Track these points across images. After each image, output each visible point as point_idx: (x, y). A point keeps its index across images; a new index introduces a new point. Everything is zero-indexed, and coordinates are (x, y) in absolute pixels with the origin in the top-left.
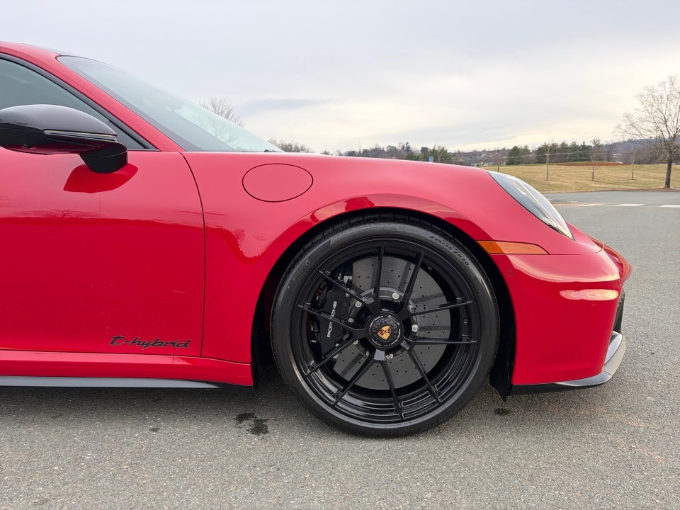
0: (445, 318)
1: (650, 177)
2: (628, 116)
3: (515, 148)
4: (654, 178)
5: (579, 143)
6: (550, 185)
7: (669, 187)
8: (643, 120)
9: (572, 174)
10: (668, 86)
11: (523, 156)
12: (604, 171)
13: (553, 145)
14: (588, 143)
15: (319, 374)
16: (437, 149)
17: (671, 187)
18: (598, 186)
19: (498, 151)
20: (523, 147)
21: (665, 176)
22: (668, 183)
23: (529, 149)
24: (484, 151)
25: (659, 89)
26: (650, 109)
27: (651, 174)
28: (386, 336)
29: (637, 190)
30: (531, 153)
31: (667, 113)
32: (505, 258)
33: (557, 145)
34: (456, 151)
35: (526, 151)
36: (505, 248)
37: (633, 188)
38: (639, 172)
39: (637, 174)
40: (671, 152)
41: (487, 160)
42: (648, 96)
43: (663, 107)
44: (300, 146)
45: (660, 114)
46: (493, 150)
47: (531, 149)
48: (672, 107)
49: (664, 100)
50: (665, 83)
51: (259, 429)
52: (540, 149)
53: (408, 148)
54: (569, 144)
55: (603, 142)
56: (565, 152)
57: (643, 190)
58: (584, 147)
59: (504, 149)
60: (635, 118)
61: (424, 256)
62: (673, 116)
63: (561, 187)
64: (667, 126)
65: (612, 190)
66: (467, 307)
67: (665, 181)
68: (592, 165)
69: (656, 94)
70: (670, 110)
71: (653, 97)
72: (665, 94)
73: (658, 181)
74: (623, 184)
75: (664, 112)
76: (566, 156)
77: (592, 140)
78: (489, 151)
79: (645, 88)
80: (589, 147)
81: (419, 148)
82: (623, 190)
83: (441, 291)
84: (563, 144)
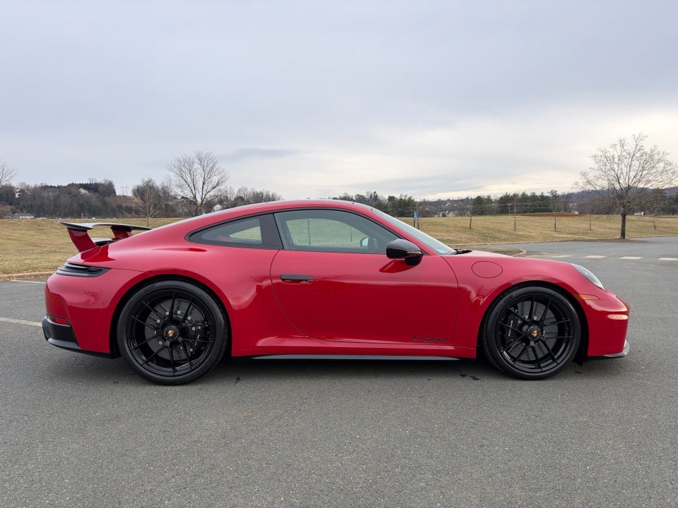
0: (555, 329)
1: (606, 228)
2: (584, 174)
3: (479, 198)
4: (610, 229)
5: (538, 194)
6: (518, 236)
7: (624, 237)
8: (598, 178)
9: (536, 224)
10: (618, 148)
11: (487, 206)
12: (564, 222)
13: (514, 195)
14: (546, 194)
15: (505, 352)
16: (403, 198)
17: (626, 237)
18: (561, 236)
19: (462, 200)
20: (486, 197)
21: (620, 226)
22: (623, 234)
23: (491, 198)
24: (449, 200)
25: (611, 150)
26: (603, 168)
27: (608, 225)
28: (535, 335)
29: (595, 241)
30: (493, 203)
31: (619, 171)
32: (584, 301)
33: (518, 196)
34: (422, 200)
35: (489, 200)
36: (584, 297)
37: (591, 238)
38: (596, 223)
39: (594, 225)
40: (624, 206)
41: (452, 209)
42: (601, 156)
43: (616, 166)
44: (271, 194)
45: (613, 172)
46: (457, 199)
47: (493, 198)
48: (623, 166)
49: (616, 160)
50: (615, 145)
51: (475, 379)
52: (501, 198)
53: (376, 197)
54: (529, 194)
55: (559, 193)
56: (526, 202)
57: (601, 240)
58: (543, 198)
59: (467, 199)
60: (591, 176)
61: (551, 301)
62: (624, 174)
63: (528, 237)
64: (619, 183)
65: (574, 240)
66: (568, 323)
67: (620, 231)
68: (553, 216)
69: (608, 155)
70: (621, 169)
71: (606, 157)
72: (616, 154)
73: (613, 231)
74: (583, 234)
75: (616, 170)
76: (526, 206)
77: (549, 191)
78: (453, 201)
79: (598, 149)
80: (547, 197)
81: (387, 197)
82: (584, 240)
83: (553, 316)
84: (523, 194)
